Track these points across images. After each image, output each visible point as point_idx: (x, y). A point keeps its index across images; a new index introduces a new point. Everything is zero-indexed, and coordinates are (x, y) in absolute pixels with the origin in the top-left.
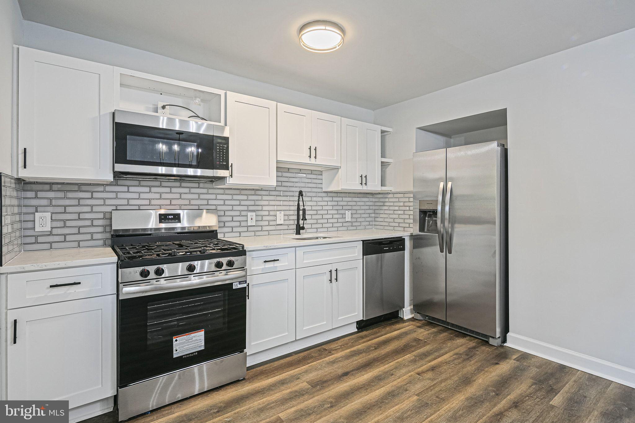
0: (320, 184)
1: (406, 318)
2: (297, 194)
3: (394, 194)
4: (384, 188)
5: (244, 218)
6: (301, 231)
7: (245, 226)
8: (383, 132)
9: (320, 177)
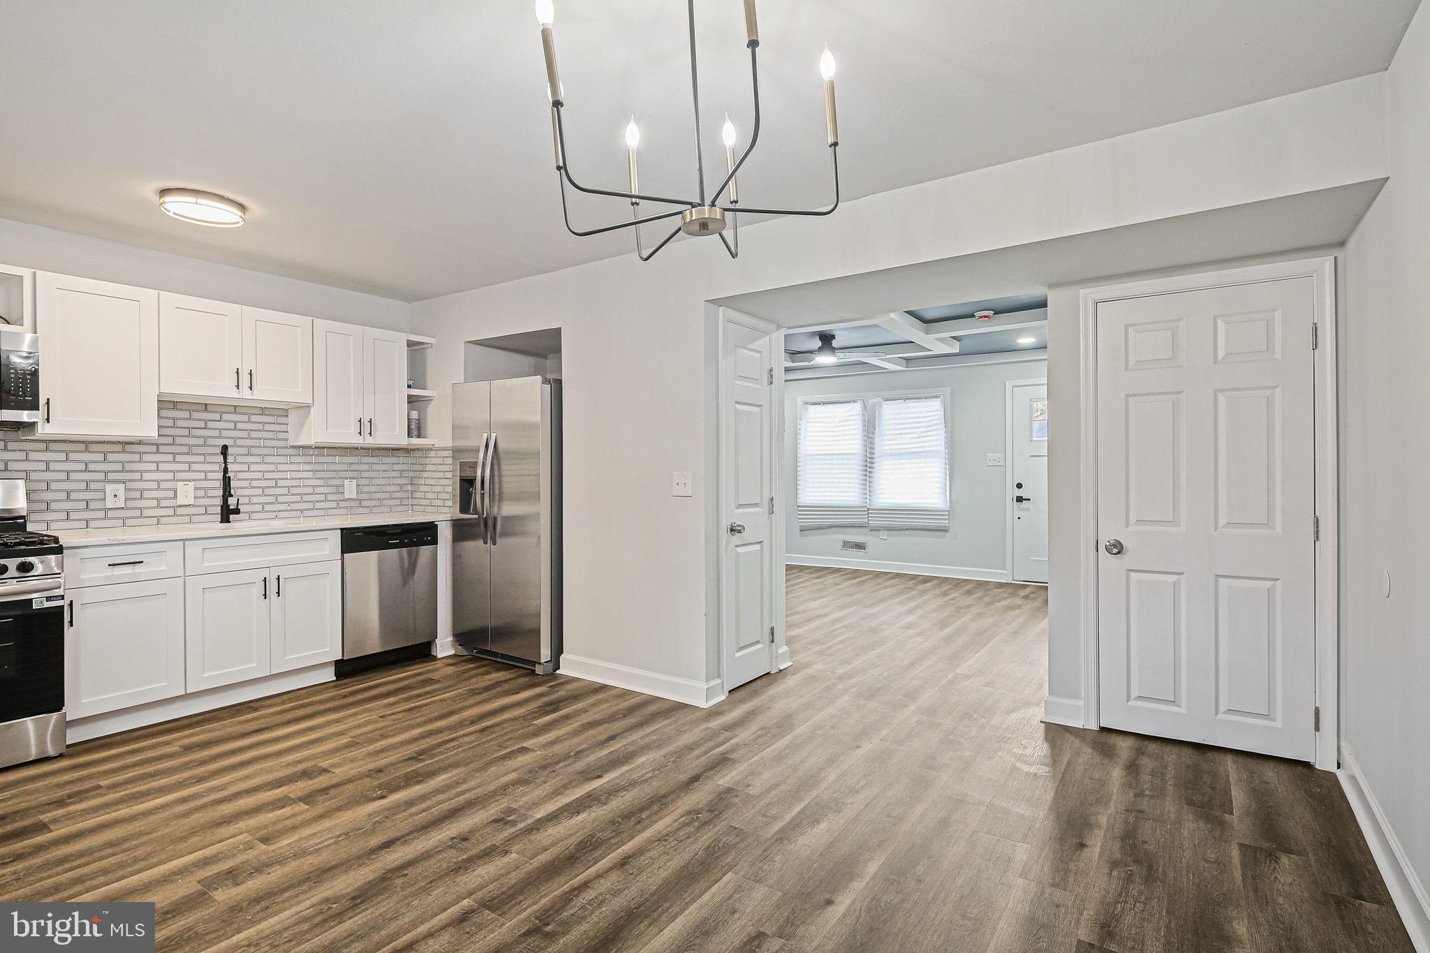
0: (284, 432)
1: (439, 656)
2: (219, 450)
3: (438, 450)
4: (415, 441)
5: (99, 495)
6: (231, 516)
7: (100, 510)
8: (410, 344)
9: (282, 420)
